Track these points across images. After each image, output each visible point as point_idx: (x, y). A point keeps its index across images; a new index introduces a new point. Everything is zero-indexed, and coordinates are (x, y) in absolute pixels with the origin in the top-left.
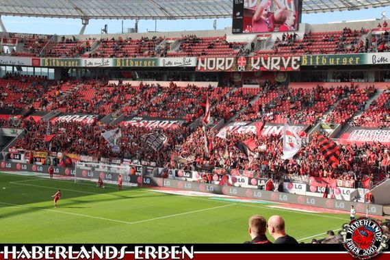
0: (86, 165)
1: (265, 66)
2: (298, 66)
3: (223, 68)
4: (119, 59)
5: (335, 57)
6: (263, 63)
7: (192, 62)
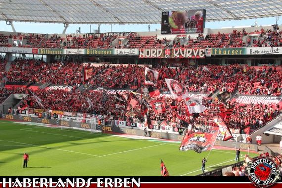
0: (68, 118)
1: (182, 55)
2: (204, 55)
3: (155, 56)
4: (88, 50)
5: (227, 50)
6: (181, 53)
7: (135, 52)
